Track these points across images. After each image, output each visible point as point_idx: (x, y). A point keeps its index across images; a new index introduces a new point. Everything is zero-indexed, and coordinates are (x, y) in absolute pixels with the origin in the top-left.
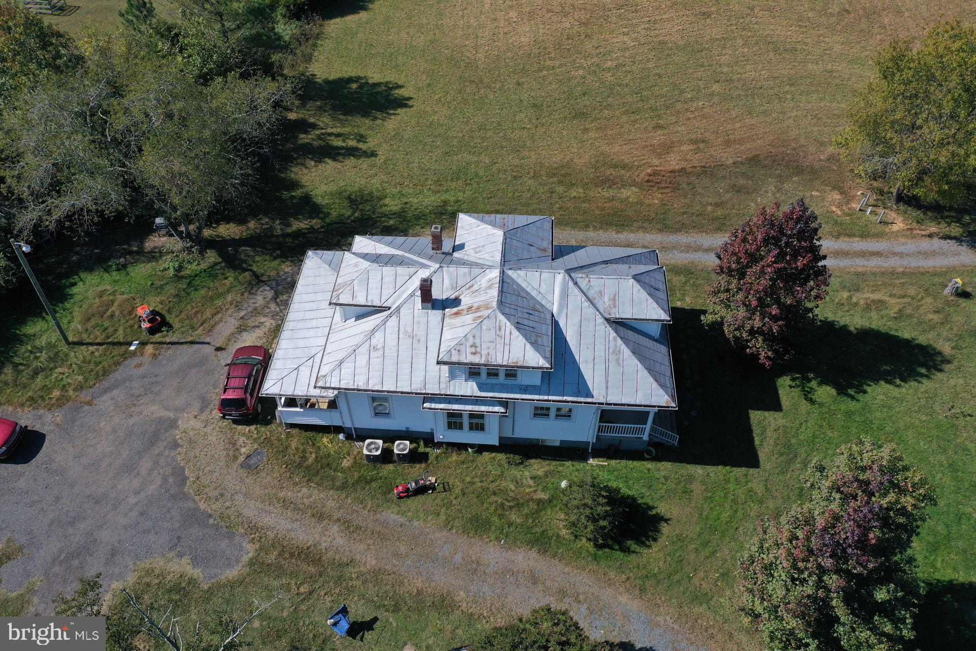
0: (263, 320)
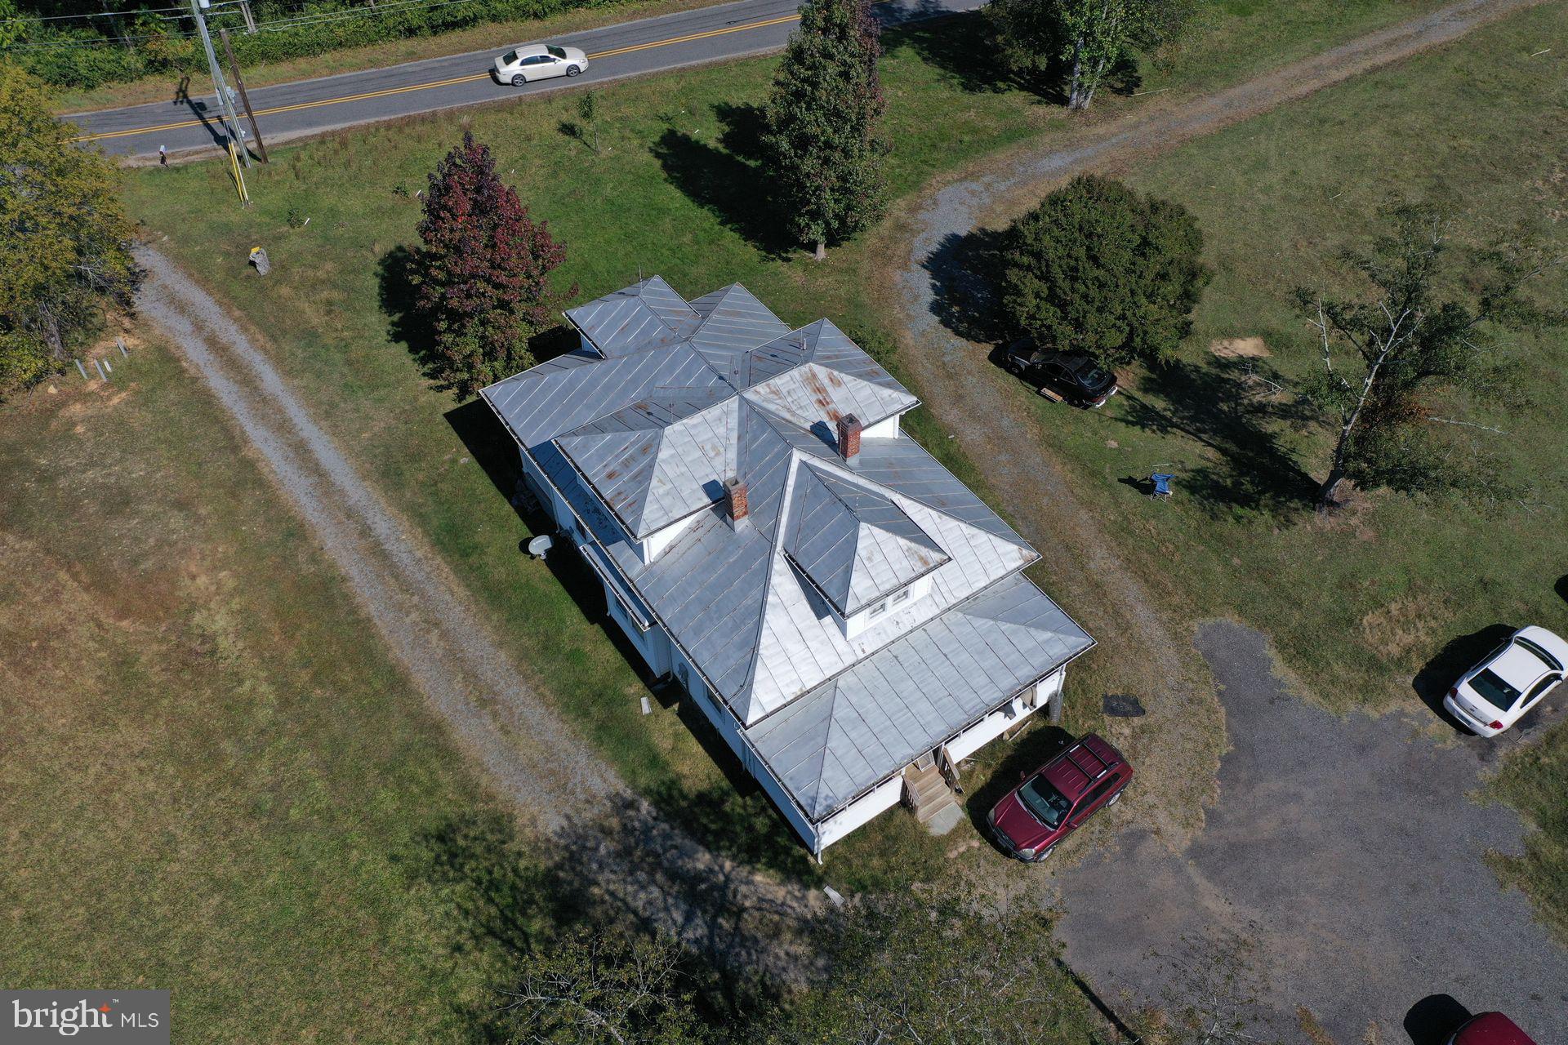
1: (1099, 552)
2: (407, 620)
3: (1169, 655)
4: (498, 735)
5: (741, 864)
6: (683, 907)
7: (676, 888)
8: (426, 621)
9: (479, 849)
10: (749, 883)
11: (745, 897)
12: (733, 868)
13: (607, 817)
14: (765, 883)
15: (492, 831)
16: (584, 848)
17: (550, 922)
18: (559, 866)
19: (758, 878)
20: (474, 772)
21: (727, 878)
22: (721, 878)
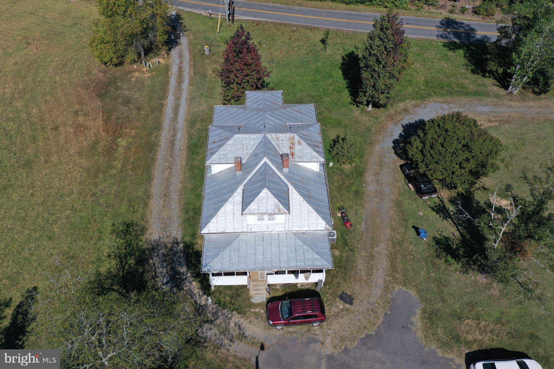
0: (232, 324)
1: (383, 246)
2: (165, 164)
3: (378, 292)
4: (161, 206)
5: (192, 276)
6: (168, 279)
7: (170, 273)
8: (169, 167)
9: (134, 234)
10: (190, 283)
11: (186, 286)
12: (189, 277)
13: (169, 243)
14: (195, 286)
15: (140, 231)
16: (157, 248)
17: (135, 262)
18: (148, 249)
19: (194, 283)
20: (148, 213)
21: (186, 278)
22: (184, 277)
